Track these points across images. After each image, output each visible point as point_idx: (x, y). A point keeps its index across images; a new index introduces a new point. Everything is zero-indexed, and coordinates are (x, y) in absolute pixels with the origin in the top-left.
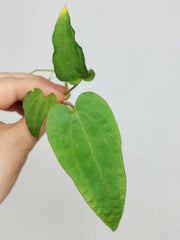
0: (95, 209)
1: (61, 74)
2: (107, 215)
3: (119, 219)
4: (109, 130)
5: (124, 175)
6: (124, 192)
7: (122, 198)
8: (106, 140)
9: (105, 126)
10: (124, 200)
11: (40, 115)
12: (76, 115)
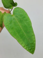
0: (26, 49)
1: (6, 6)
2: (30, 50)
3: (34, 50)
4: (26, 20)
5: (34, 35)
6: (35, 41)
7: (34, 43)
8: (26, 24)
9: (25, 19)
10: (35, 44)
11: (2, 19)
12: (14, 17)
